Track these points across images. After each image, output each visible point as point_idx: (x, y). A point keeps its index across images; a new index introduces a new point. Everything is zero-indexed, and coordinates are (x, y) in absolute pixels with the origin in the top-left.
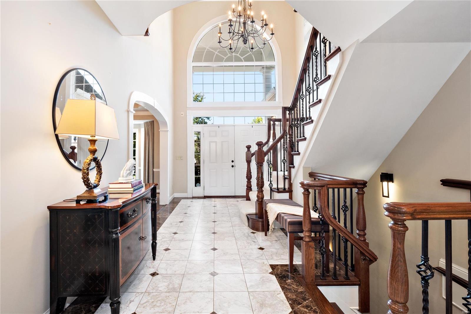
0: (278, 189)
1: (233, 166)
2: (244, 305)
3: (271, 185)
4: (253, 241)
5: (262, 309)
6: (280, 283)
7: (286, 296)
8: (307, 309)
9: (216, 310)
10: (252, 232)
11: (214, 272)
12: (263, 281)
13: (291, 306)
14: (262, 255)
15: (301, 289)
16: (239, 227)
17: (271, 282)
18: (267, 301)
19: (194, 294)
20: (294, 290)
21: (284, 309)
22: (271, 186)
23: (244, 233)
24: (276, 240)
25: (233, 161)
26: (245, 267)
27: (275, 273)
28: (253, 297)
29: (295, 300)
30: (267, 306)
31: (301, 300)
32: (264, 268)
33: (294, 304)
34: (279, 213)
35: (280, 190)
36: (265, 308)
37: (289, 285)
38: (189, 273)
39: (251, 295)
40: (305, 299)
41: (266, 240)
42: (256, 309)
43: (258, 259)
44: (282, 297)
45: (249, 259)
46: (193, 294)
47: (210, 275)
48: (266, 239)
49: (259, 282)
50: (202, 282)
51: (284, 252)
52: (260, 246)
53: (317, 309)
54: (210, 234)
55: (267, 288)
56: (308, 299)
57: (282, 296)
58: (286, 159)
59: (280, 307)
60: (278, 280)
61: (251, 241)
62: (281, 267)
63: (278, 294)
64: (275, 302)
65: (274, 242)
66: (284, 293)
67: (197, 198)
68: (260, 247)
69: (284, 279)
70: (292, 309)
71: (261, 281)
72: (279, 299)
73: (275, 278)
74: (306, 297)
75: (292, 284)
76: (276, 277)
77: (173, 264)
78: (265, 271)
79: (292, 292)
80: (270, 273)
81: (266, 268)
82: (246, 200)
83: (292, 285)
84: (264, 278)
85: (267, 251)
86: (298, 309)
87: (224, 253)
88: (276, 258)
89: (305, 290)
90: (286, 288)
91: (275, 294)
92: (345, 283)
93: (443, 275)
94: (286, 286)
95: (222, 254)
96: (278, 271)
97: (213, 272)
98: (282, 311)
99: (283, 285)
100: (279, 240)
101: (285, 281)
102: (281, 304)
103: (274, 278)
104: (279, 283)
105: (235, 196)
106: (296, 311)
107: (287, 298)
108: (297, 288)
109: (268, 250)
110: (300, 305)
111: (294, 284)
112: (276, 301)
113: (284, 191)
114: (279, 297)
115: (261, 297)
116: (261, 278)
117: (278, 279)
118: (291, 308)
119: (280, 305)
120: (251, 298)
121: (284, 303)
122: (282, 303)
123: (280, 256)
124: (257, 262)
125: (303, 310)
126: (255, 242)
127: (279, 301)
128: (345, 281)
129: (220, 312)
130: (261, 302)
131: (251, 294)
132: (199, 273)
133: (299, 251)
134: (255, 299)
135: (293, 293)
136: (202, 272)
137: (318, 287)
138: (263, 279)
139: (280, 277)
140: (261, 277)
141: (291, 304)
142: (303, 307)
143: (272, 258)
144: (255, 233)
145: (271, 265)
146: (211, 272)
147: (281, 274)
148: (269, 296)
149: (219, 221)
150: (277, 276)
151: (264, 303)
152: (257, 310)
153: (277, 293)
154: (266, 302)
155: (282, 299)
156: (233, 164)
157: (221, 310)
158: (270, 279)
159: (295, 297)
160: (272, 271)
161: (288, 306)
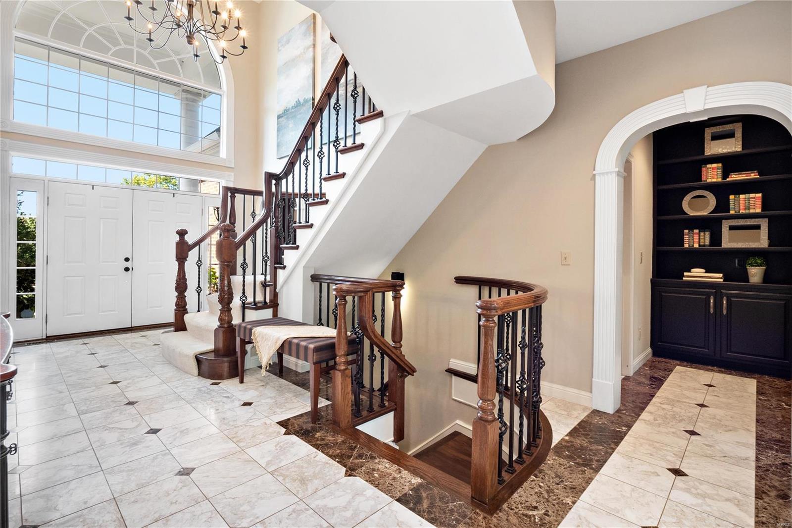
0: (255, 303)
1: (127, 269)
2: (275, 493)
3: (244, 298)
4: (225, 397)
5: (307, 485)
6: (309, 442)
7: (327, 454)
8: (362, 459)
9: (234, 524)
10: (211, 383)
11: (183, 468)
12: (283, 449)
13: (341, 465)
14: (255, 413)
15: (340, 439)
16: (179, 380)
17: (294, 445)
18: (306, 472)
19: (167, 521)
20: (332, 443)
21: (337, 471)
22: (244, 300)
23: (198, 388)
24: (263, 385)
25: (127, 260)
26: (238, 439)
27: (293, 431)
28: (283, 477)
29: (342, 455)
30: (310, 478)
31: (349, 452)
32: (271, 430)
33: (344, 460)
34: (288, 339)
35: (259, 305)
36: (310, 483)
37: (322, 440)
38: (126, 492)
39: (277, 475)
40: (353, 449)
41: (246, 389)
42: (299, 491)
43: (251, 421)
44: (323, 458)
45: (236, 426)
46: (165, 522)
47: (179, 477)
48: (246, 387)
49: (277, 453)
50: (169, 495)
51: (286, 399)
52: (242, 401)
53: (373, 453)
54: (122, 407)
55: (294, 455)
56: (356, 447)
57: (321, 456)
58: (269, 254)
59: (328, 471)
60: (302, 439)
61: (222, 398)
62: (295, 420)
63: (314, 457)
64: (317, 468)
65: (261, 389)
66: (323, 452)
67: (26, 344)
68: (243, 403)
69: (311, 434)
70: (345, 466)
71: (279, 450)
72: (320, 463)
73: (297, 438)
74: (352, 446)
75: (325, 436)
76: (298, 436)
77: (67, 490)
78: (275, 434)
79: (331, 447)
80: (285, 434)
81: (275, 430)
82: (176, 331)
83: (326, 438)
84: (281, 444)
85: (259, 405)
86: (352, 463)
87: (182, 432)
88: (280, 410)
89: (345, 438)
90: (320, 445)
91: (311, 458)
92: (382, 412)
93: (453, 375)
94: (319, 442)
95: (176, 434)
96: (294, 427)
97: (182, 470)
98: (335, 475)
99: (314, 443)
100: (267, 383)
101: (313, 436)
102: (327, 468)
103: (294, 438)
104: (306, 442)
105: (132, 327)
106: (351, 466)
107: (330, 456)
108: (334, 438)
109: (259, 403)
110: (351, 458)
111: (327, 436)
112: (319, 467)
113: (265, 306)
114: (318, 460)
115: (295, 472)
116: (276, 446)
117: (301, 437)
118: (343, 466)
119: (327, 470)
120: (280, 479)
121: (330, 465)
122: (328, 465)
123: (285, 406)
124: (253, 426)
125: (358, 462)
126: (228, 397)
127: (322, 465)
128: (382, 410)
129: (242, 522)
130: (299, 478)
131: (276, 473)
132: (148, 483)
133: (306, 391)
134: (287, 478)
135: (333, 447)
136: (156, 479)
137: (356, 427)
138: (279, 446)
139: (303, 435)
140: (274, 445)
141: (340, 462)
142: (356, 458)
143: (274, 413)
144: (219, 383)
145: (279, 423)
146: (177, 472)
147: (302, 430)
148: (305, 465)
149: (126, 379)
150: (297, 433)
151: (304, 477)
152: (301, 491)
153: (312, 456)
154: (306, 474)
155: (324, 460)
156: (128, 264)
157: (243, 519)
158: (290, 442)
159: (339, 451)
160: (285, 430)
161: (338, 466)
